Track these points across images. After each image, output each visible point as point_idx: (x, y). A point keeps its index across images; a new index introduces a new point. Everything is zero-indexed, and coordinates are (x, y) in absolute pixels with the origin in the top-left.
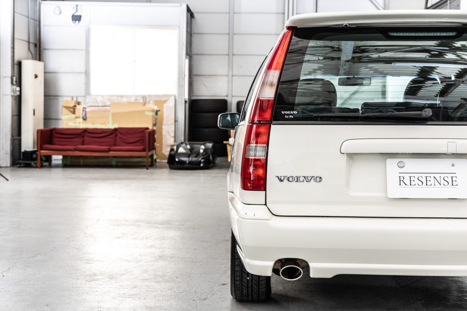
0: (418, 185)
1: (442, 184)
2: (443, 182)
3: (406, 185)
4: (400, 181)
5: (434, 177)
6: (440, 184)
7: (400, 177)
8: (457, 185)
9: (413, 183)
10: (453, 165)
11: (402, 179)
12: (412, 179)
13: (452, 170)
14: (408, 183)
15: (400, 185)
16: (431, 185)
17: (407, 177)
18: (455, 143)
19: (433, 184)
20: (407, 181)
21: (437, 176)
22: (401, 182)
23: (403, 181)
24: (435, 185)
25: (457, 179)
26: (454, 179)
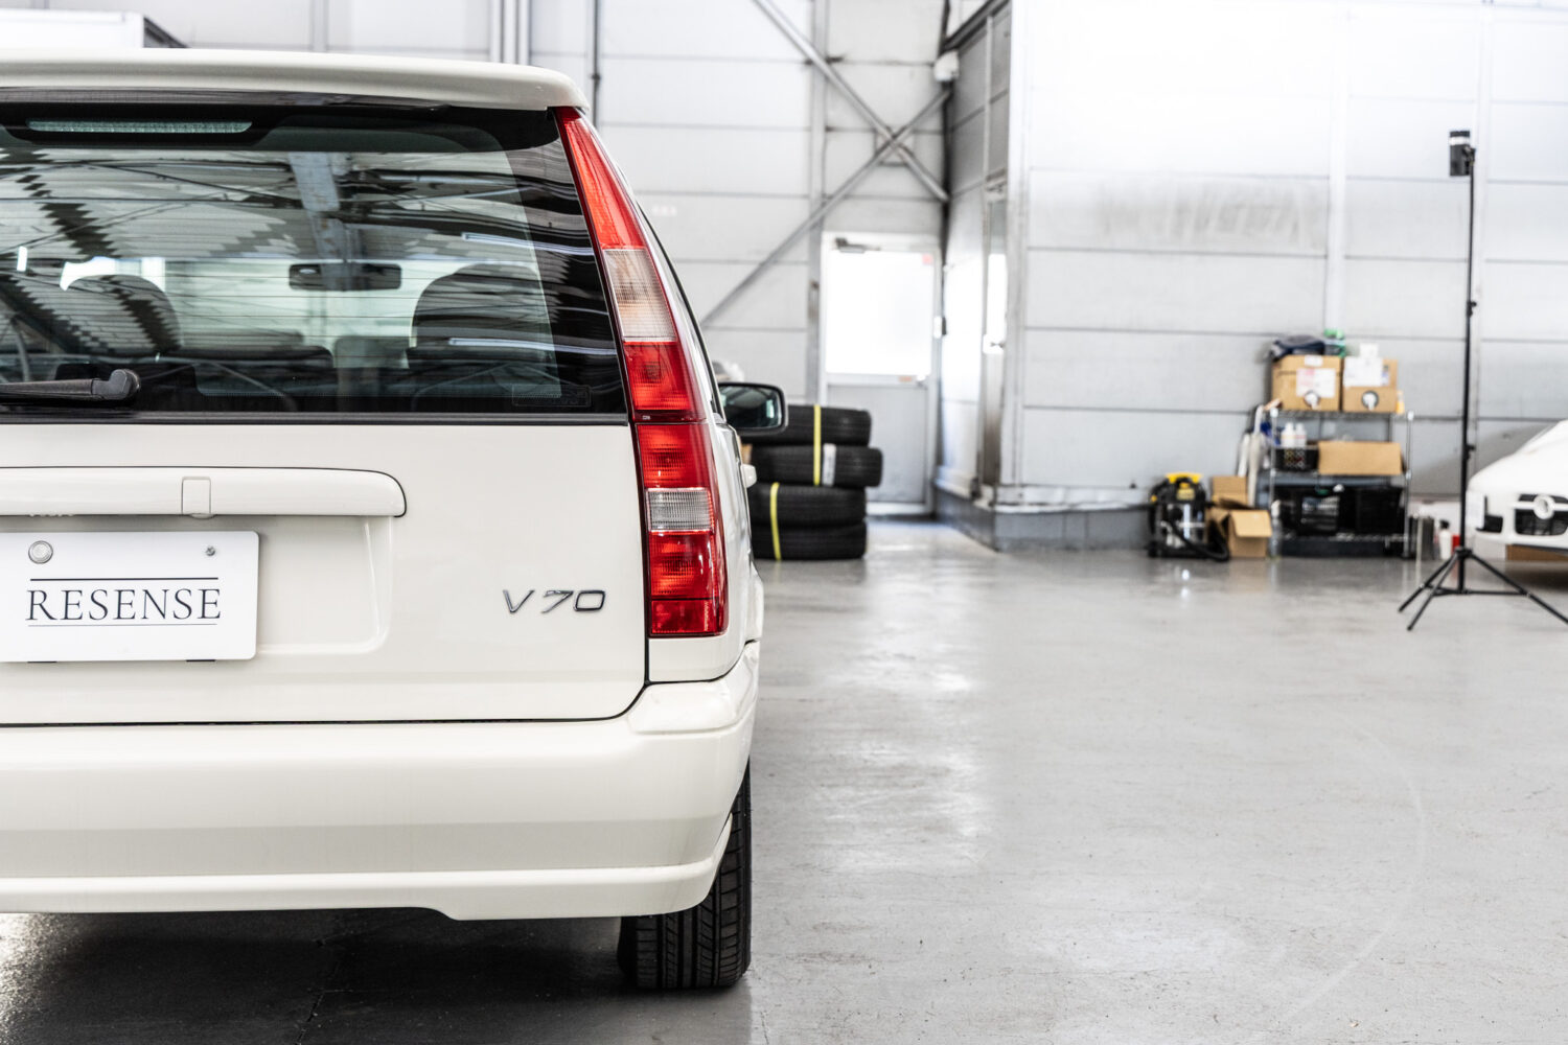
0: (91, 617)
1: (169, 615)
2: (173, 606)
3: (51, 618)
4: (32, 604)
5: (147, 592)
6: (164, 615)
7: (33, 592)
8: (218, 617)
9: (73, 612)
10: (211, 552)
11: (39, 598)
12: (73, 597)
13: (206, 567)
14: (58, 612)
15: (32, 618)
16: (133, 617)
17: (55, 593)
18: (206, 482)
19: (139, 615)
20: (55, 605)
21: (156, 589)
22: (37, 609)
23: (41, 605)
24: (145, 618)
25: (220, 599)
26: (210, 596)
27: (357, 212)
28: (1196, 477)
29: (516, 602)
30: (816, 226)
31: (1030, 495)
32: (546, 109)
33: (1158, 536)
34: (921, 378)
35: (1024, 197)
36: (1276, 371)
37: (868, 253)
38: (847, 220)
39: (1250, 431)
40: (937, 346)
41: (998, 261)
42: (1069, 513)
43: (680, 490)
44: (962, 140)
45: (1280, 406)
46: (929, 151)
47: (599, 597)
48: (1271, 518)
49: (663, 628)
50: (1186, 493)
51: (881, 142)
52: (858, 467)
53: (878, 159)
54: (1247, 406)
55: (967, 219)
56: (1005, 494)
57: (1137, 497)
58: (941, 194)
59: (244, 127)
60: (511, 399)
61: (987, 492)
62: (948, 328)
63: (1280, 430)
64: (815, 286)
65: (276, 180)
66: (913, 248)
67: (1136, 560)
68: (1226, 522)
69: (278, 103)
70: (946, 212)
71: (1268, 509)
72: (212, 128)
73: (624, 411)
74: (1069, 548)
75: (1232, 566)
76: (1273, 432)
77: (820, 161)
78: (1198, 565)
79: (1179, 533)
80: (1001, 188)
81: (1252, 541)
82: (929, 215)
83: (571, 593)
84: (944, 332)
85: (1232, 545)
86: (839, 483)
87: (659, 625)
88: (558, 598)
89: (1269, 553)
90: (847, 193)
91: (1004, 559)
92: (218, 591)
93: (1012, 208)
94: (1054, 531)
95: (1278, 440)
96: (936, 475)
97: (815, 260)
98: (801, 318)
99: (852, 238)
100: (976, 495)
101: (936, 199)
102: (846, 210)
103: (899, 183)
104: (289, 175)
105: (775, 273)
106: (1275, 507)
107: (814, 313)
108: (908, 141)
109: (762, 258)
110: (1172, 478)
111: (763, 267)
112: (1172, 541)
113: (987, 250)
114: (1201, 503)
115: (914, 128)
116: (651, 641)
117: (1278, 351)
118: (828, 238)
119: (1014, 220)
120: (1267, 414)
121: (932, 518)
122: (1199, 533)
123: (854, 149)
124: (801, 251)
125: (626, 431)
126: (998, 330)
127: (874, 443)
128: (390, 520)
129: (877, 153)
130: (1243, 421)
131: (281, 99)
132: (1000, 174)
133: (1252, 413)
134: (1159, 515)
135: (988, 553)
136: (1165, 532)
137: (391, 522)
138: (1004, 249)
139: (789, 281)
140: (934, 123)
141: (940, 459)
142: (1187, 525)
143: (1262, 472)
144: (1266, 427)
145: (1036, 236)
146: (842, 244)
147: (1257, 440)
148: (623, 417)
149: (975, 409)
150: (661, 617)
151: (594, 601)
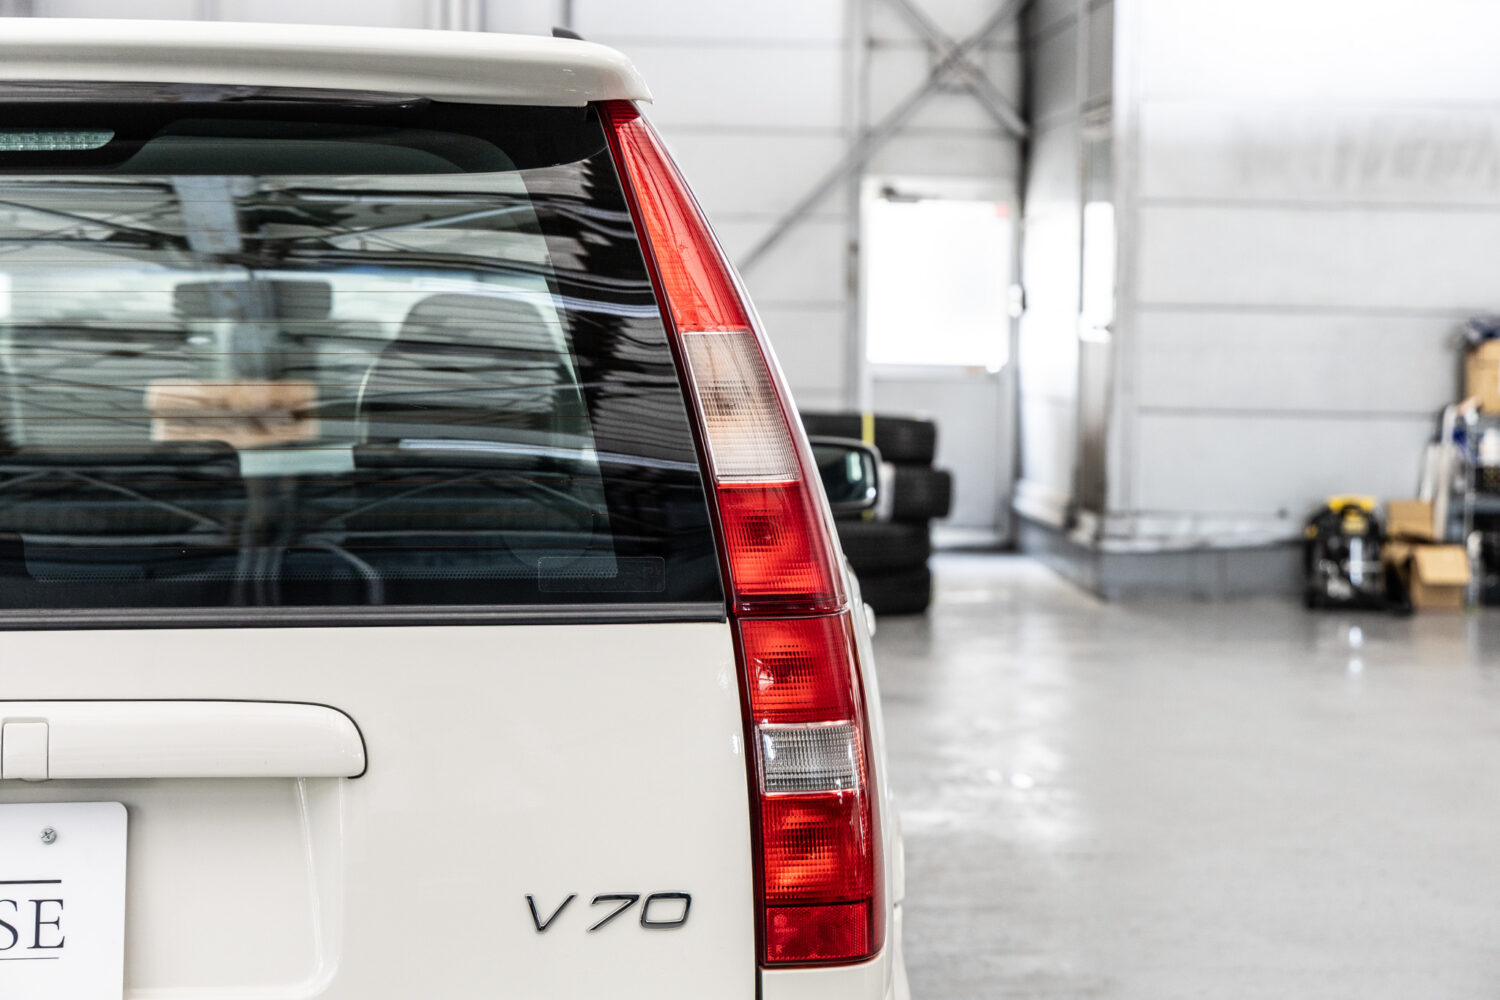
8: (61, 945)
10: (50, 837)
13: (42, 861)
25: (64, 915)
26: (49, 912)
27: (270, 255)
28: (1369, 502)
29: (544, 916)
30: (854, 170)
31: (1147, 526)
32: (586, 104)
33: (1318, 582)
34: (993, 368)
35: (1135, 134)
36: (1471, 363)
37: (923, 205)
38: (897, 161)
39: (1437, 438)
40: (1014, 324)
41: (1101, 214)
42: (1199, 551)
43: (811, 725)
44: (1047, 57)
45: (1479, 410)
46: (1002, 71)
47: (681, 904)
48: (1468, 556)
49: (785, 952)
50: (1354, 524)
51: (939, 60)
52: (921, 494)
53: (936, 82)
54: (1431, 404)
55: (1055, 161)
56: (1113, 526)
57: (1287, 529)
58: (1017, 125)
59: (102, 140)
60: (536, 580)
61: (1088, 522)
62: (1029, 301)
63: (1479, 437)
64: (854, 248)
65: (151, 204)
66: (983, 197)
67: (1287, 614)
68: (1409, 564)
69: (157, 99)
70: (1025, 150)
71: (1461, 542)
72: (51, 143)
73: (717, 598)
74: (1199, 596)
75: (1419, 623)
76: (1469, 443)
77: (859, 85)
78: (1373, 620)
79: (1345, 576)
80: (1106, 121)
81: (1443, 589)
82: (1003, 155)
83: (634, 898)
84: (1024, 306)
85: (1418, 595)
86: (900, 514)
87: (779, 948)
88: (615, 906)
89: (1465, 604)
90: (896, 126)
91: (1113, 613)
92: (61, 902)
93: (1120, 151)
94: (1178, 574)
95: (1476, 452)
96: (1012, 493)
97: (853, 214)
98: (836, 289)
99: (903, 185)
100: (1071, 523)
101: (1009, 133)
102: (894, 151)
103: (963, 113)
104: (170, 198)
105: (803, 232)
106: (1474, 542)
107: (853, 283)
108: (975, 58)
109: (786, 210)
110: (1336, 502)
111: (787, 224)
112: (1336, 588)
113: (1084, 199)
114: (1375, 535)
115: (984, 42)
116: (765, 973)
117: (1474, 335)
118: (871, 186)
119: (1123, 166)
120: (1461, 419)
121: (1010, 547)
122: (1371, 576)
123: (904, 71)
124: (837, 202)
125: (724, 631)
126: (1102, 306)
127: (943, 460)
128: (341, 781)
129: (936, 73)
130: (1427, 428)
131: (162, 93)
132: (1101, 103)
133: (1440, 417)
134: (1319, 552)
135: (1090, 604)
136: (1326, 577)
137: (342, 791)
138: (1109, 197)
139: (822, 241)
140: (1008, 34)
141: (1018, 472)
142: (1357, 566)
143: (1455, 495)
144: (1460, 436)
145: (1153, 183)
146: (889, 193)
147: (1447, 454)
148: (718, 608)
149: (1068, 414)
150: (781, 934)
151: (671, 910)
